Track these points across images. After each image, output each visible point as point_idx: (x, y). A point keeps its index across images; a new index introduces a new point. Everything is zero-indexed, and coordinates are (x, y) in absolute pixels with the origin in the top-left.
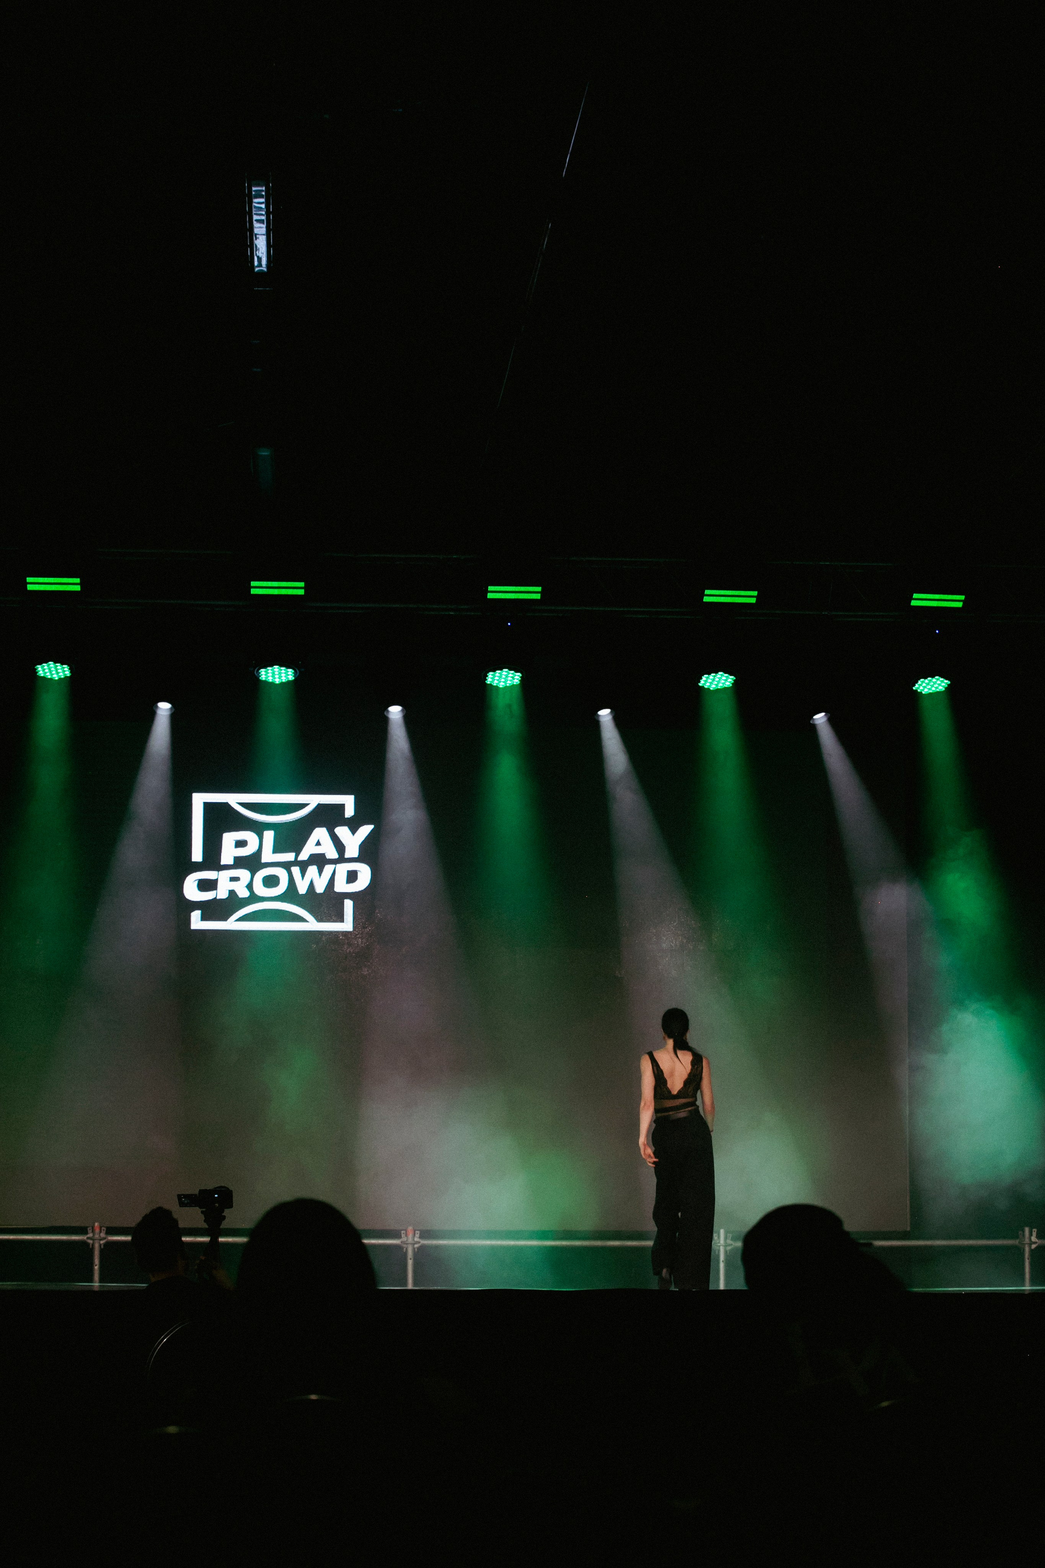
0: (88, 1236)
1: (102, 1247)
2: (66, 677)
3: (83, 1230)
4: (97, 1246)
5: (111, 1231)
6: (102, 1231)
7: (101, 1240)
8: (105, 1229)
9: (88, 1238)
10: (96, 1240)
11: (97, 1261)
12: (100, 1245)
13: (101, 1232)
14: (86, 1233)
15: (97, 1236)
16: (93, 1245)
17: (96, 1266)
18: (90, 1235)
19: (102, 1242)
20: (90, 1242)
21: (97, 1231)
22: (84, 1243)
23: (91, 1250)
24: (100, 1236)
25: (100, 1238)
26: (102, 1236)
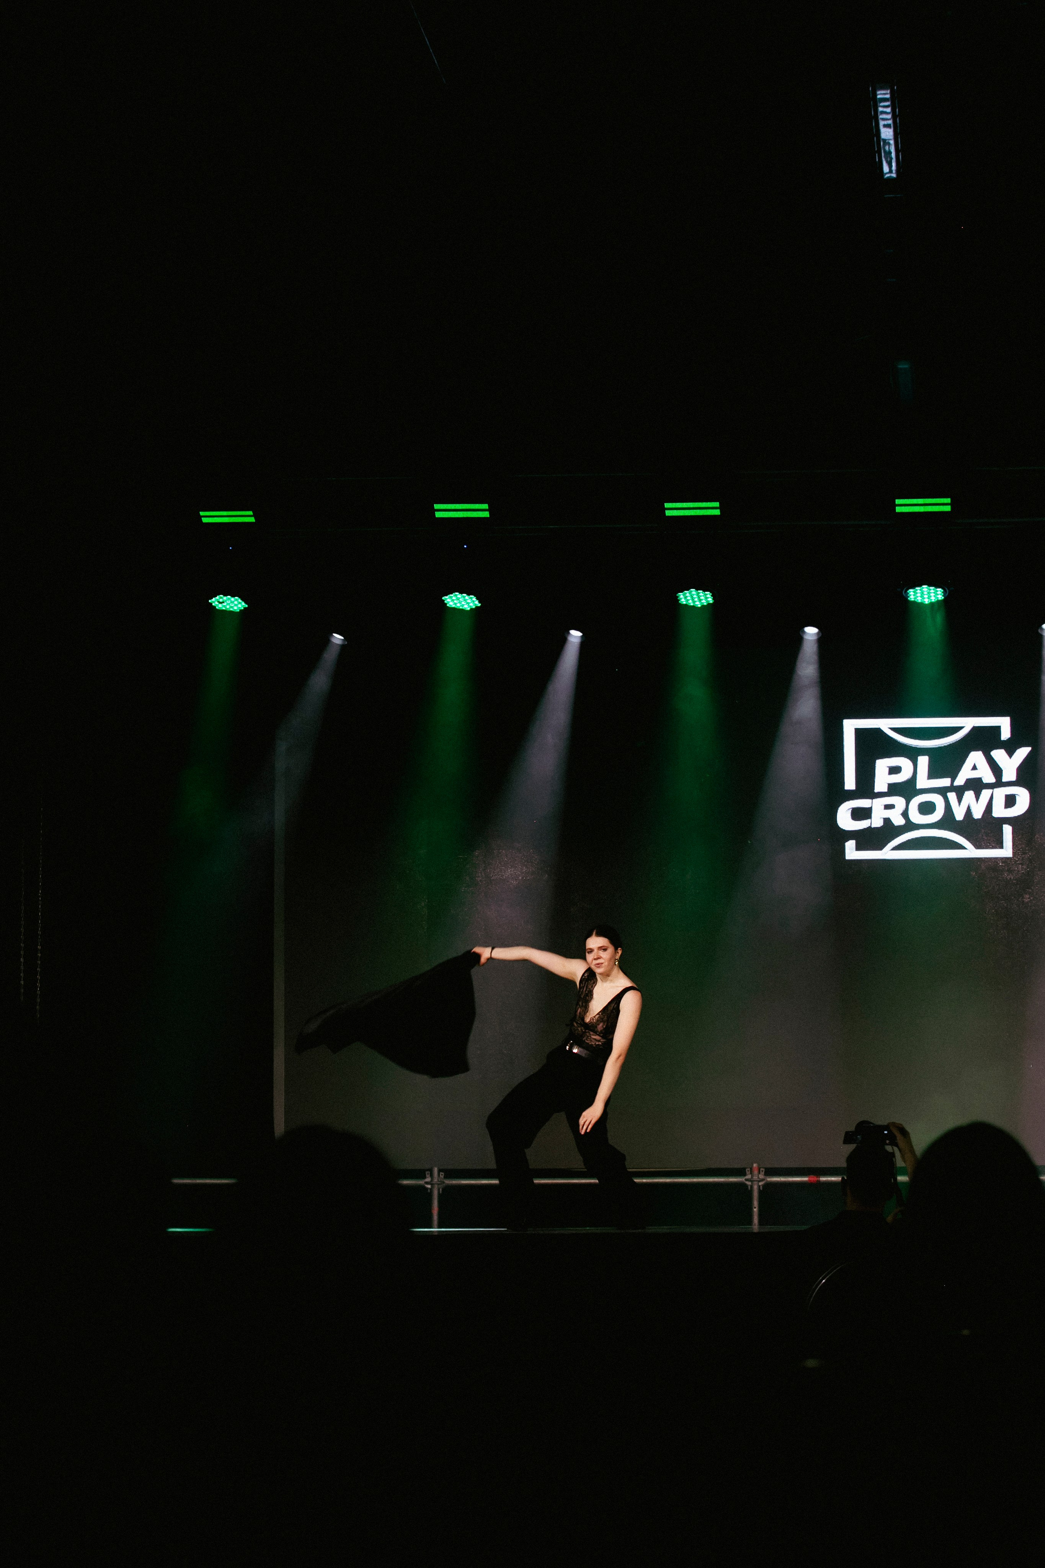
0: (747, 1177)
1: (761, 1189)
2: (709, 604)
3: (741, 1172)
4: (755, 1187)
5: (770, 1172)
6: (761, 1171)
7: (759, 1181)
8: (764, 1170)
9: (746, 1180)
10: (754, 1181)
11: (756, 1203)
12: (759, 1186)
13: (759, 1173)
14: (745, 1175)
15: (755, 1178)
16: (752, 1187)
17: (755, 1208)
18: (749, 1177)
19: (761, 1184)
20: (749, 1183)
21: (756, 1172)
22: (742, 1185)
23: (750, 1193)
24: (759, 1178)
25: (758, 1180)
26: (760, 1177)
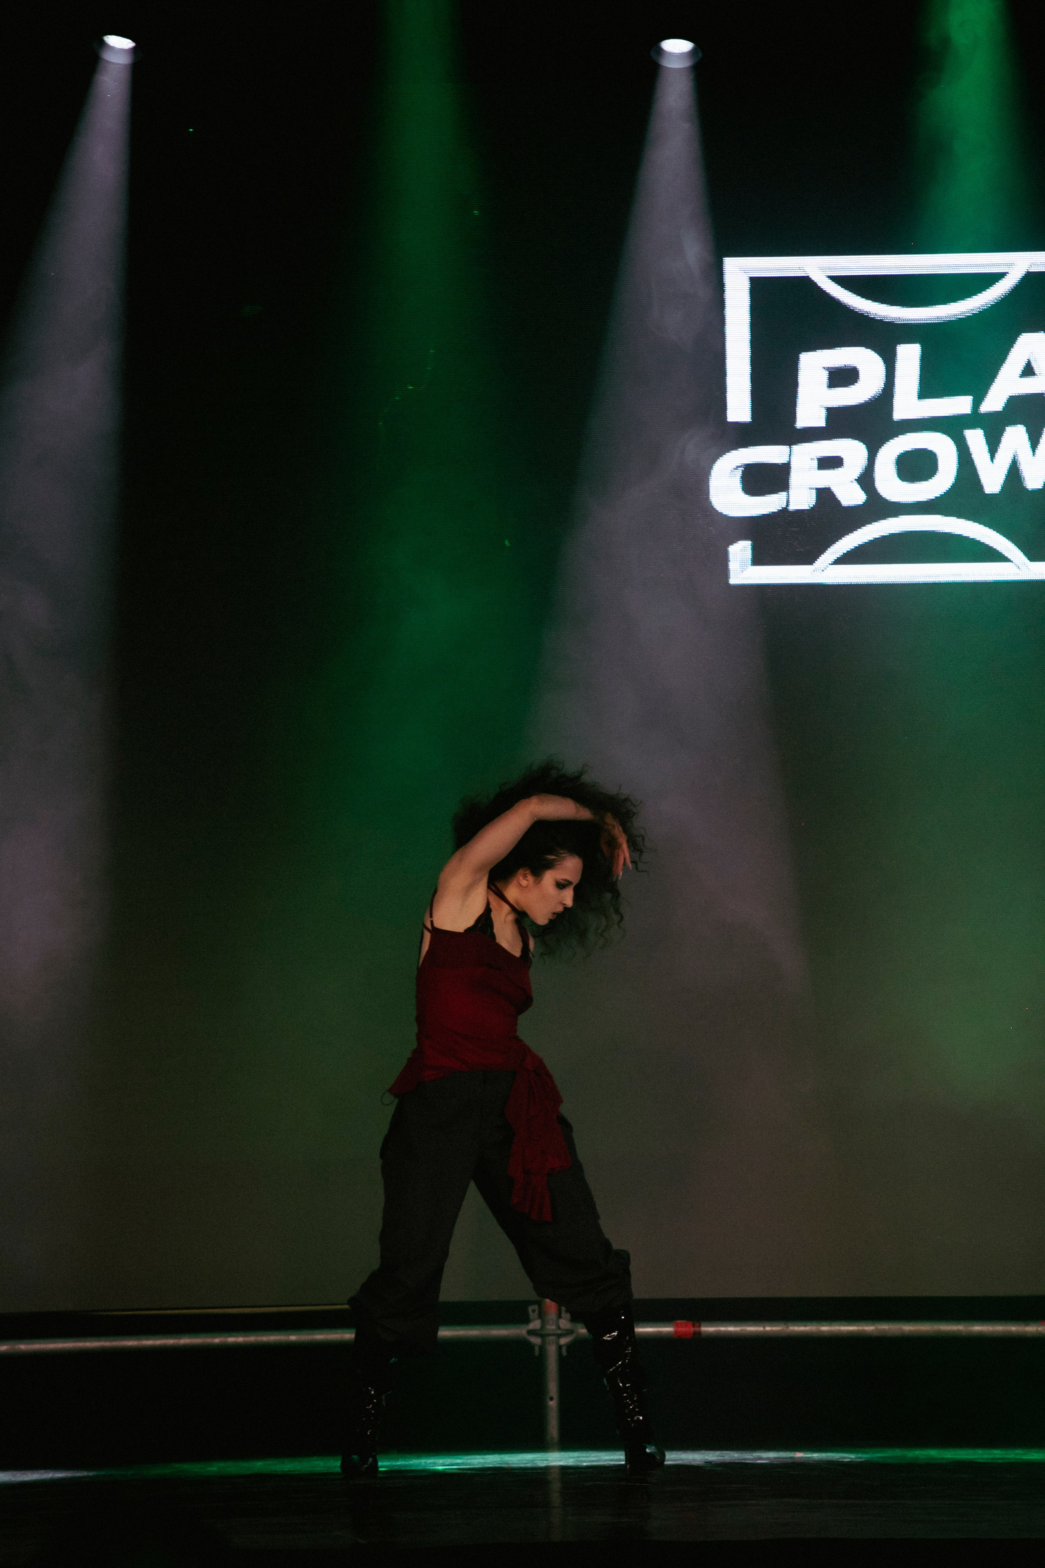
0: (532, 1326)
1: (564, 1353)
3: (517, 1315)
4: (552, 1351)
7: (559, 1336)
9: (530, 1333)
10: (549, 1335)
11: (553, 1387)
12: (560, 1348)
13: (560, 1316)
14: (526, 1320)
15: (551, 1327)
16: (542, 1348)
17: (552, 1399)
18: (535, 1325)
19: (563, 1341)
20: (536, 1341)
21: (552, 1314)
22: (521, 1345)
23: (540, 1363)
24: (559, 1328)
25: (559, 1332)
26: (562, 1326)
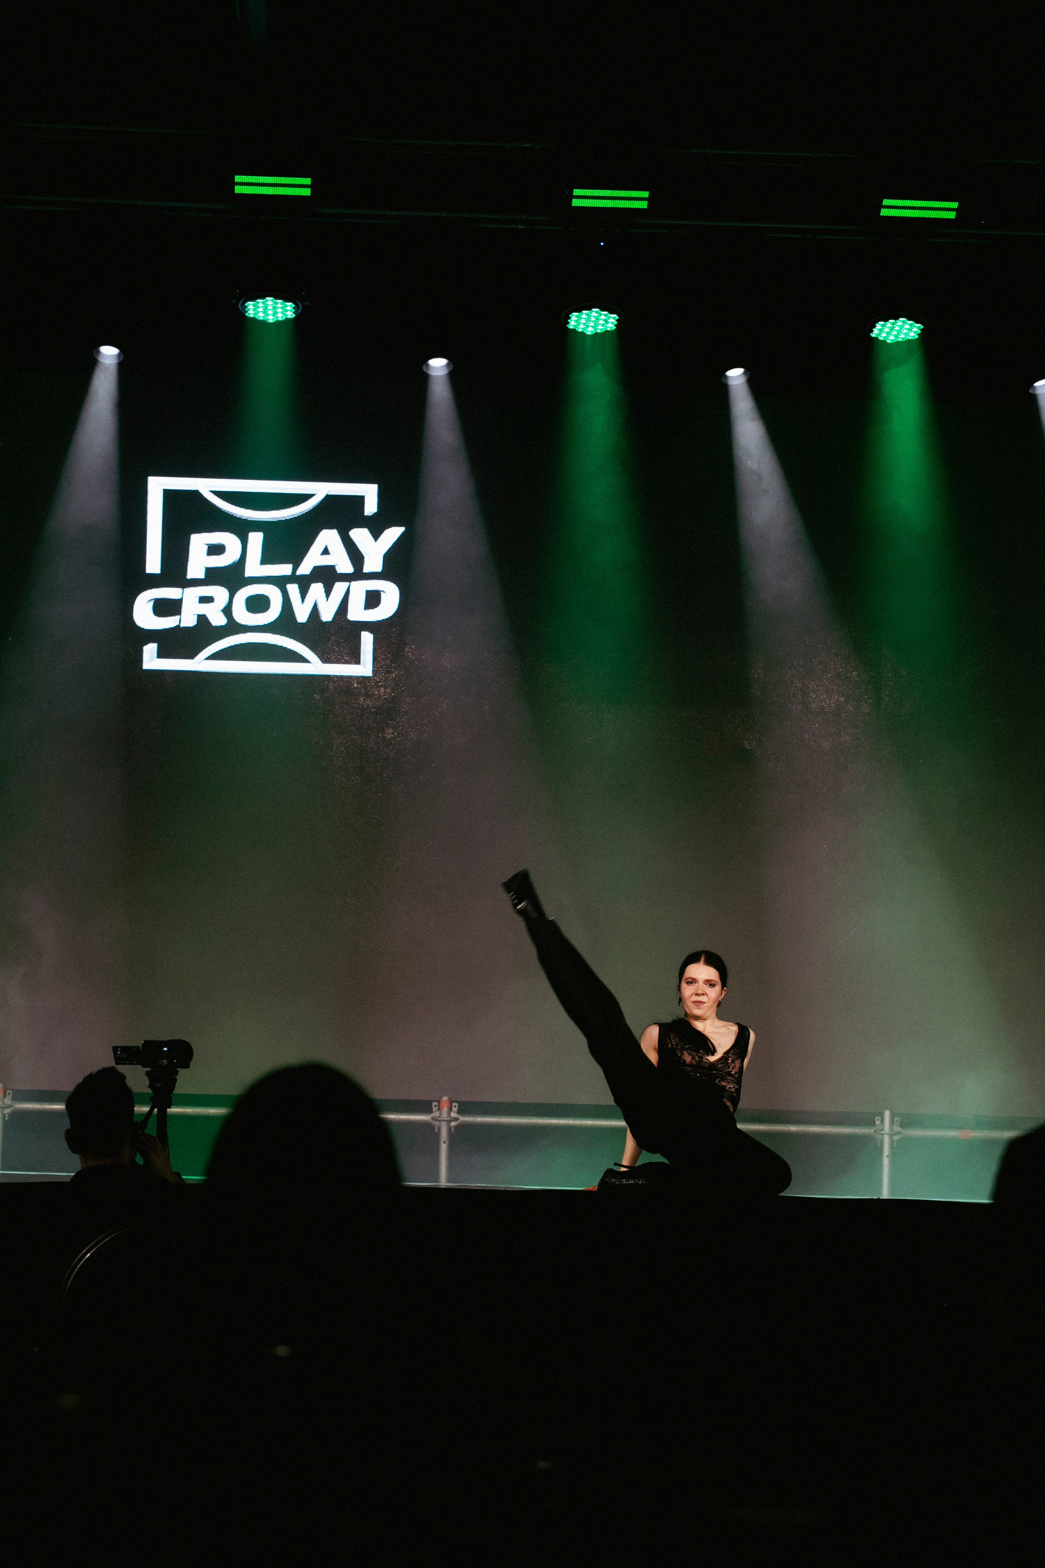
1: (7, 1119)
5: (22, 1096)
6: (7, 1095)
7: (4, 1108)
8: (11, 1092)
12: (4, 1115)
13: (5, 1097)
19: (6, 1111)
24: (4, 1103)
25: (4, 1106)
26: (6, 1103)
